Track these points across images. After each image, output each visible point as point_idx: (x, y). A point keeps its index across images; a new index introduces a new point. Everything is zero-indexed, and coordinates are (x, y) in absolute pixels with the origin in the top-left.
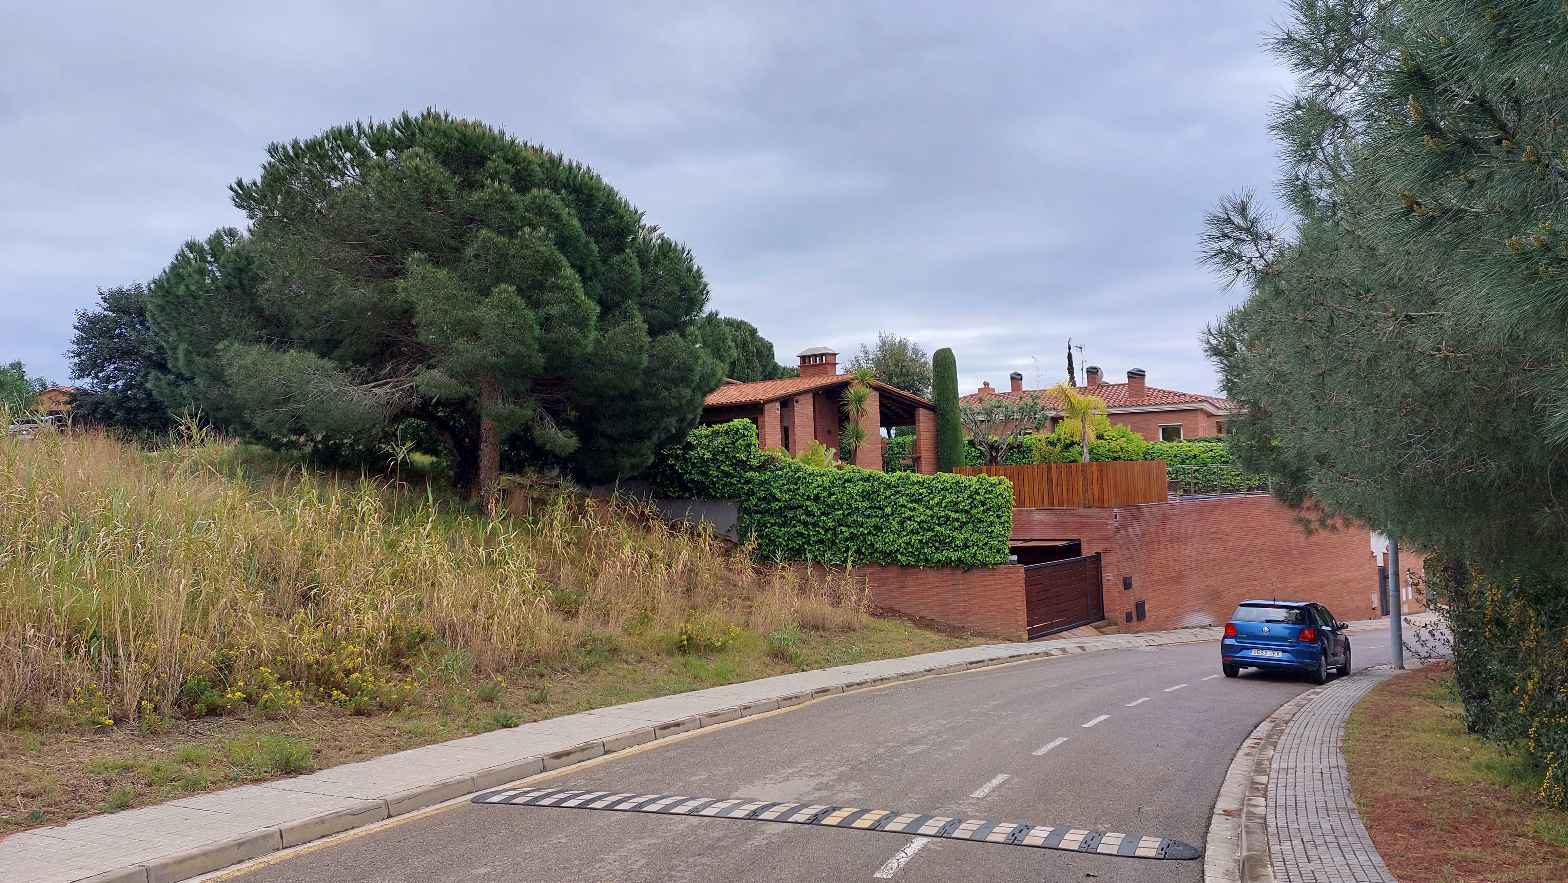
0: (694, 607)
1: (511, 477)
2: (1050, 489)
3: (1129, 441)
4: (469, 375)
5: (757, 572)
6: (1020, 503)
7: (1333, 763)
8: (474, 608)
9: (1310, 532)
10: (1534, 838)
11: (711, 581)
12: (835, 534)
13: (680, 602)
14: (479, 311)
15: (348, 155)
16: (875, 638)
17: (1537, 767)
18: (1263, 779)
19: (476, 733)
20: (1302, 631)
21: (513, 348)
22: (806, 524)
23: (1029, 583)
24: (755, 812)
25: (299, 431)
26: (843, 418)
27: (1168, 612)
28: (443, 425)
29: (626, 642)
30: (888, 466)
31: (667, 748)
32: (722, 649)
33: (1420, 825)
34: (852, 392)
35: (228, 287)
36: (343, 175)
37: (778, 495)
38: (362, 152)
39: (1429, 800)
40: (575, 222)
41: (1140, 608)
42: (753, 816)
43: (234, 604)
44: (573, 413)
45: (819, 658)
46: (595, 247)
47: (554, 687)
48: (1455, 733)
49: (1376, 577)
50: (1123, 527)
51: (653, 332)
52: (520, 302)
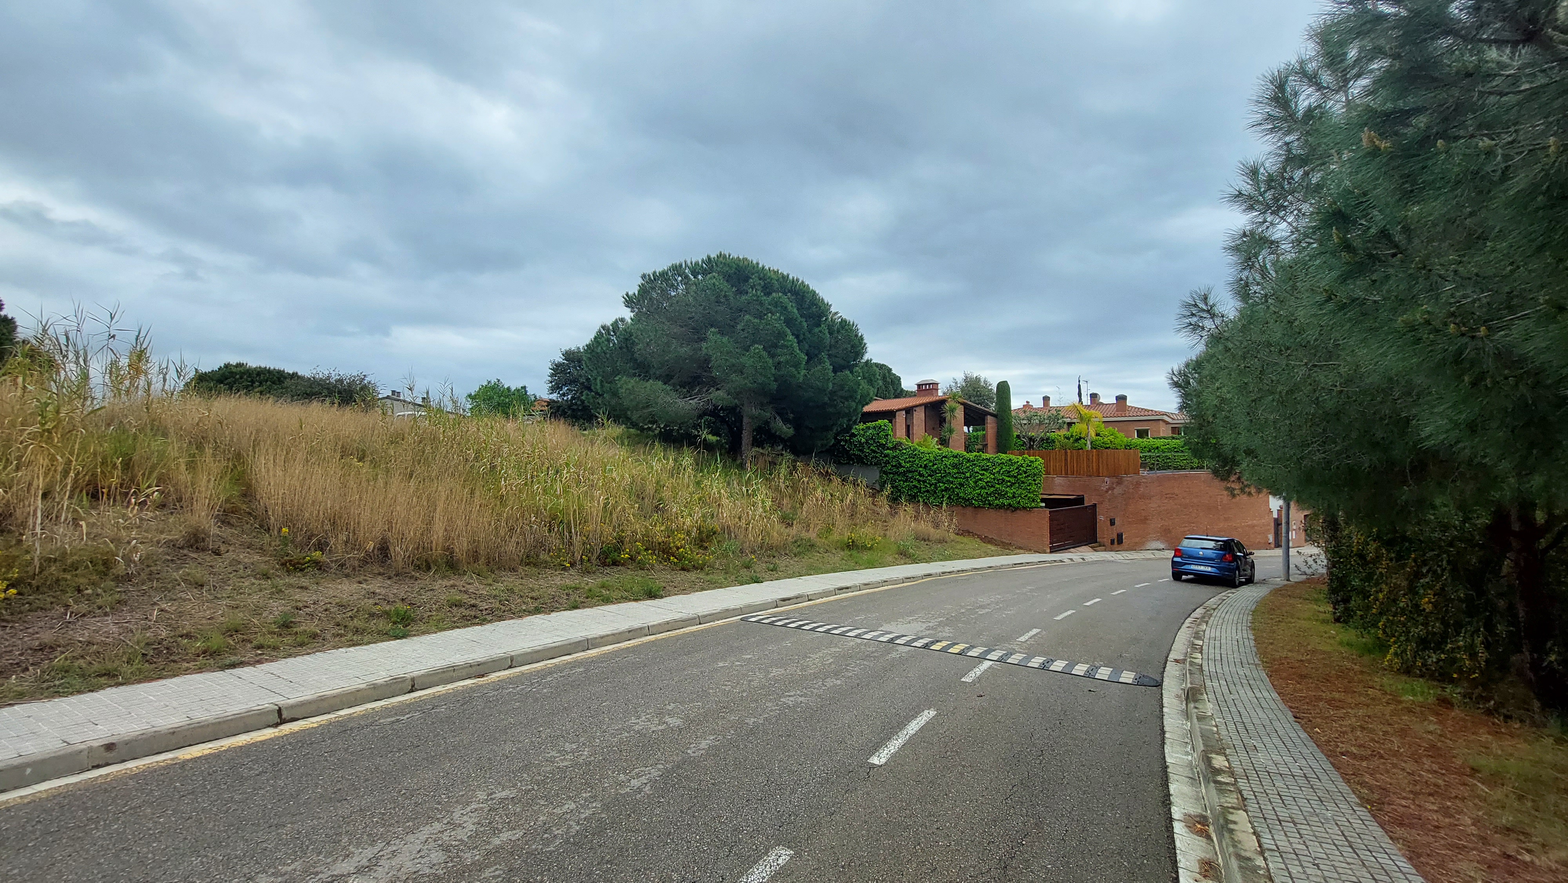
0: (855, 525)
1: (757, 449)
2: (1066, 464)
3: (1116, 437)
4: (737, 394)
5: (891, 507)
6: (1048, 473)
7: (1245, 636)
8: (740, 518)
9: (1234, 496)
10: (1380, 690)
11: (865, 511)
12: (936, 488)
13: (848, 522)
14: (743, 360)
15: (680, 278)
16: (958, 547)
17: (1382, 647)
18: (1201, 643)
19: (742, 585)
20: (1225, 555)
21: (761, 379)
22: (919, 481)
23: (1051, 520)
24: (892, 639)
25: (653, 422)
26: (942, 421)
27: (1137, 540)
28: (723, 420)
29: (818, 542)
30: (968, 449)
31: (841, 600)
32: (871, 548)
33: (1303, 677)
34: (947, 406)
35: (621, 348)
36: (677, 289)
37: (903, 464)
38: (687, 277)
39: (1309, 661)
40: (795, 310)
41: (1120, 537)
42: (891, 641)
43: (624, 509)
44: (792, 415)
45: (926, 557)
46: (805, 324)
47: (781, 562)
48: (1324, 621)
49: (1272, 524)
50: (1111, 488)
51: (835, 371)
52: (765, 354)
